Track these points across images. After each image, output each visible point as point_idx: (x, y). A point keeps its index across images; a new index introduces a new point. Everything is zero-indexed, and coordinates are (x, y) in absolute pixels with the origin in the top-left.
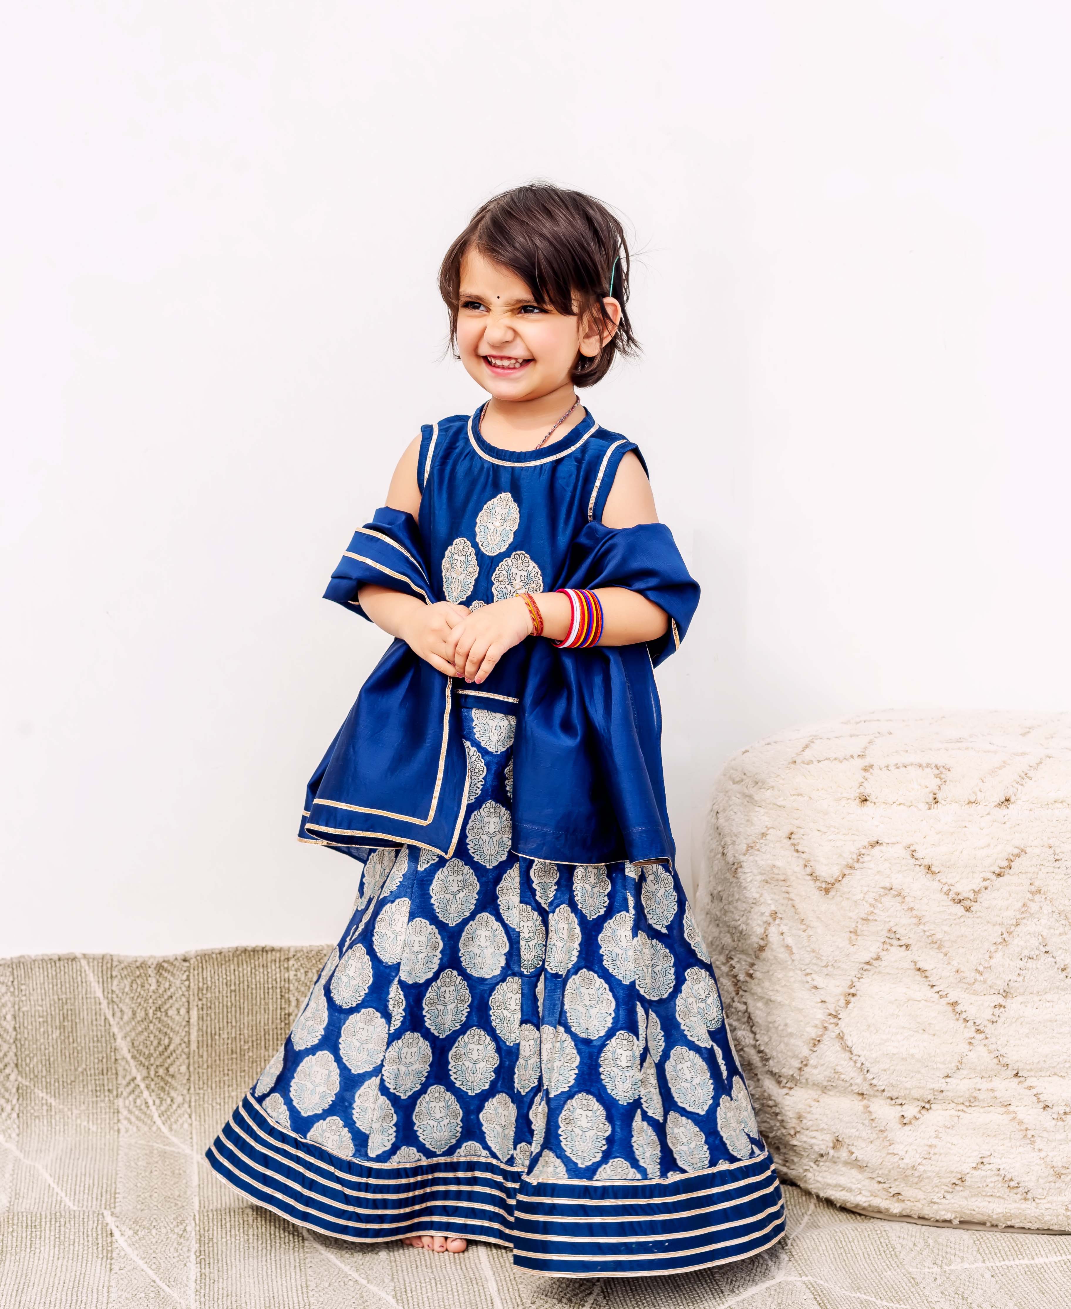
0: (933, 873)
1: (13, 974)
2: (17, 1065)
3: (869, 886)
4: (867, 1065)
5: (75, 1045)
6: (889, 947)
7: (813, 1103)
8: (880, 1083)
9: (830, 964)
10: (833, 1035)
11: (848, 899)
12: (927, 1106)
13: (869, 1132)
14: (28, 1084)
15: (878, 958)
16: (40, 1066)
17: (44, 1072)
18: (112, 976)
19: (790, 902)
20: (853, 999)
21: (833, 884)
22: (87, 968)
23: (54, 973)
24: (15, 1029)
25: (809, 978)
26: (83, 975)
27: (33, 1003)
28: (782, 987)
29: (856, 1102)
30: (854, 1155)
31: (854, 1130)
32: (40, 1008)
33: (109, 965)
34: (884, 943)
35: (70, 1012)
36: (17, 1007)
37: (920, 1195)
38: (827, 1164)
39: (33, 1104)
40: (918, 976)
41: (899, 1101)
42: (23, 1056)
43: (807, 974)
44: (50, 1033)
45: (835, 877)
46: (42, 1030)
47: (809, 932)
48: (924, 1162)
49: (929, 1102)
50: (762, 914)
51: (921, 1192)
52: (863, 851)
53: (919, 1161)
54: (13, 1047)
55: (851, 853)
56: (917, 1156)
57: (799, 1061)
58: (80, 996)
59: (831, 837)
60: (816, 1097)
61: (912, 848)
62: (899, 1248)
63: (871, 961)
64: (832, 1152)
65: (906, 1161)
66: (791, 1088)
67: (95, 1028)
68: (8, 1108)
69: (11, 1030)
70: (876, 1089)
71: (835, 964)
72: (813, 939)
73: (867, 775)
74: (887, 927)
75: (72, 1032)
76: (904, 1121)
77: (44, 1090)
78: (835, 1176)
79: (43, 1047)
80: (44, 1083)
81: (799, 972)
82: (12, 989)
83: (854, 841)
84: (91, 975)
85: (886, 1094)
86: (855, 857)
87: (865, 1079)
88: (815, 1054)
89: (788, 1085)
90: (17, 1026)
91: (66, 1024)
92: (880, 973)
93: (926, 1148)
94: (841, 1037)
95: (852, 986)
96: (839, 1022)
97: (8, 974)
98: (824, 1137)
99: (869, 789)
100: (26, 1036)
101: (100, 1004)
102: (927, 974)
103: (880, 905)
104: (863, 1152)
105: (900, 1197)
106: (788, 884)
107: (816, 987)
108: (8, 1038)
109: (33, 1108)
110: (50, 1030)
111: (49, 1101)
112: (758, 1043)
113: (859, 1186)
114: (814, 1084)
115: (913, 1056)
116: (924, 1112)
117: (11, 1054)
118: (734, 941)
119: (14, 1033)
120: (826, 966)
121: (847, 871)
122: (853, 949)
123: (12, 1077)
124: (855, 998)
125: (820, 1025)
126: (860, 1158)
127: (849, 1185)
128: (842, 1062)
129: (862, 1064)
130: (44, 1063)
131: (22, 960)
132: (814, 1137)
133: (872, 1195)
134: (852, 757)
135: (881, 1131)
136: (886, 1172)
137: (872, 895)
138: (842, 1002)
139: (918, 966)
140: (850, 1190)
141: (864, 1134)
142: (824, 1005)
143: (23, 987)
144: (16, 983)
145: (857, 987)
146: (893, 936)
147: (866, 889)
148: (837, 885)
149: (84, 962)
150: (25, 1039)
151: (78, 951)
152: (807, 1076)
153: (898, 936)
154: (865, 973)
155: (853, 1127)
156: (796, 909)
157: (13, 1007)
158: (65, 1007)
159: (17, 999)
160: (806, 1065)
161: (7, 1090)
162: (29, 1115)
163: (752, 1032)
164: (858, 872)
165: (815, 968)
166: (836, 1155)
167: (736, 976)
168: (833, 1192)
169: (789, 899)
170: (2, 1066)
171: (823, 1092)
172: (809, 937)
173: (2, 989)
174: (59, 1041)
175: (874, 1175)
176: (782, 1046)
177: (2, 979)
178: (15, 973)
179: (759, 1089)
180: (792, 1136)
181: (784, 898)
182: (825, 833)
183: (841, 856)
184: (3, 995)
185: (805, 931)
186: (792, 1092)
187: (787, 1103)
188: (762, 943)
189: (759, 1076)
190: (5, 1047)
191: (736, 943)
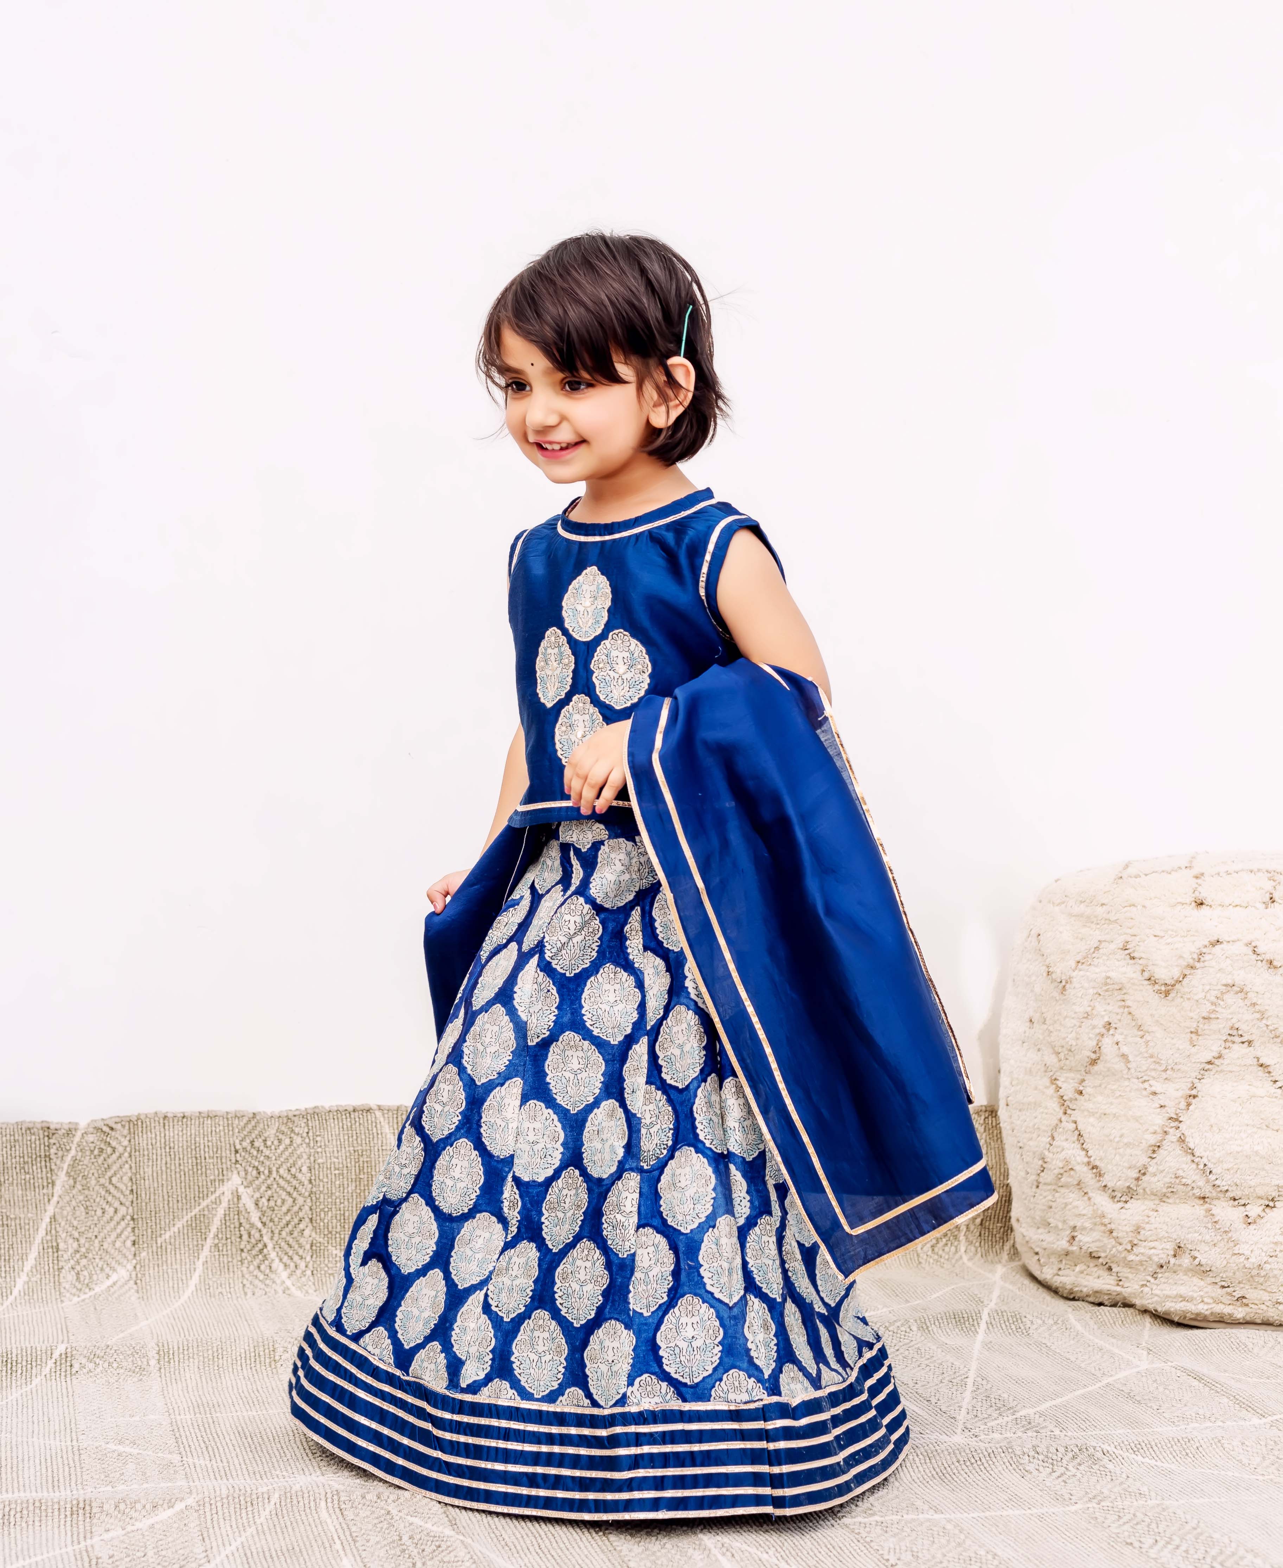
0: (1275, 967)
1: (308, 1126)
2: (311, 1219)
3: (1210, 984)
4: (1210, 1165)
6: (1231, 1045)
7: (1151, 1213)
8: (1224, 1183)
9: (1169, 1067)
10: (1174, 1139)
11: (1189, 999)
12: (1271, 1204)
13: (1213, 1234)
14: (321, 1240)
15: (1220, 1057)
16: (335, 1221)
17: (339, 1227)
19: (1126, 1010)
20: (1194, 1101)
21: (1173, 986)
22: (382, 1119)
23: (349, 1124)
24: (310, 1181)
25: (1146, 1085)
26: (378, 1126)
27: (328, 1155)
28: (1117, 1098)
29: (1196, 1207)
30: (1197, 1260)
31: (1196, 1235)
32: (336, 1160)
34: (1225, 1041)
35: (365, 1165)
36: (312, 1159)
37: (1265, 1296)
38: (1167, 1274)
39: (326, 1262)
40: (1260, 1072)
41: (1242, 1202)
42: (318, 1210)
43: (1145, 1081)
44: (346, 1186)
45: (1175, 978)
46: (338, 1182)
47: (1148, 1037)
48: (1270, 1260)
49: (1272, 1200)
50: (1094, 1027)
51: (1266, 1294)
52: (1204, 950)
53: (1265, 1259)
54: (309, 1200)
55: (1191, 953)
56: (1264, 1254)
57: (1137, 1171)
58: (376, 1148)
59: (1168, 941)
60: (1154, 1207)
61: (1254, 944)
62: (1250, 1346)
63: (1213, 1060)
64: (1173, 1260)
65: (1252, 1260)
66: (1126, 1202)
68: (302, 1265)
69: (306, 1183)
70: (1219, 1189)
71: (1175, 1067)
72: (1151, 1044)
73: (1199, 881)
74: (1229, 1024)
75: (368, 1185)
76: (1248, 1221)
77: (338, 1247)
78: (1174, 1287)
79: (338, 1200)
80: (338, 1239)
81: (1136, 1081)
82: (307, 1140)
83: (1194, 942)
84: (387, 1126)
85: (1229, 1194)
86: (1195, 956)
87: (1208, 1181)
88: (1154, 1161)
89: (1123, 1199)
90: (313, 1178)
91: (362, 1176)
92: (1222, 1071)
93: (1272, 1245)
94: (1182, 1140)
95: (1193, 1087)
96: (1180, 1125)
97: (303, 1125)
98: (1164, 1245)
99: (1204, 893)
100: (321, 1189)
102: (1270, 1069)
103: (1222, 1003)
104: (1208, 1256)
105: (1244, 1300)
106: (1125, 991)
107: (1155, 1093)
108: (303, 1191)
109: (327, 1265)
110: (346, 1183)
112: (1092, 1159)
113: (1202, 1293)
114: (1153, 1194)
115: (1257, 1153)
116: (1267, 1210)
117: (307, 1208)
118: (1060, 1061)
119: (310, 1186)
120: (1165, 1070)
121: (1187, 972)
122: (1194, 1050)
123: (307, 1233)
124: (1197, 1099)
125: (1159, 1130)
126: (1203, 1262)
127: (1191, 1293)
128: (1184, 1166)
129: (1205, 1165)
130: (338, 1218)
131: (317, 1111)
132: (1154, 1248)
134: (1180, 868)
135: (1226, 1232)
136: (1231, 1274)
137: (1214, 993)
138: (1183, 1105)
139: (1261, 1062)
140: (1190, 1300)
141: (1207, 1238)
142: (1164, 1110)
143: (318, 1139)
144: (311, 1134)
145: (1198, 1088)
146: (1235, 1032)
147: (1207, 988)
148: (1178, 986)
149: (378, 1114)
150: (321, 1192)
151: (373, 1103)
152: (1144, 1185)
153: (1240, 1032)
154: (1206, 1073)
155: (1195, 1232)
156: (1133, 1016)
157: (309, 1158)
158: (361, 1159)
159: (312, 1151)
160: (1144, 1174)
161: (300, 1246)
162: (323, 1272)
163: (1084, 1149)
164: (1199, 971)
165: (1153, 1074)
166: (1177, 1262)
167: (1062, 1097)
168: (1173, 1304)
169: (1125, 1007)
170: (296, 1220)
171: (1162, 1201)
172: (1147, 1042)
173: (298, 1140)
174: (354, 1194)
175: (1218, 1280)
176: (1117, 1157)
177: (297, 1130)
178: (310, 1125)
179: (1091, 1208)
180: (1129, 1251)
181: (1120, 1007)
182: (1162, 937)
183: (1181, 957)
184: (298, 1146)
185: (1142, 1037)
186: (1127, 1206)
187: (1123, 1217)
188: (1094, 1056)
189: (1090, 1194)
190: (300, 1200)
191: (1062, 1063)
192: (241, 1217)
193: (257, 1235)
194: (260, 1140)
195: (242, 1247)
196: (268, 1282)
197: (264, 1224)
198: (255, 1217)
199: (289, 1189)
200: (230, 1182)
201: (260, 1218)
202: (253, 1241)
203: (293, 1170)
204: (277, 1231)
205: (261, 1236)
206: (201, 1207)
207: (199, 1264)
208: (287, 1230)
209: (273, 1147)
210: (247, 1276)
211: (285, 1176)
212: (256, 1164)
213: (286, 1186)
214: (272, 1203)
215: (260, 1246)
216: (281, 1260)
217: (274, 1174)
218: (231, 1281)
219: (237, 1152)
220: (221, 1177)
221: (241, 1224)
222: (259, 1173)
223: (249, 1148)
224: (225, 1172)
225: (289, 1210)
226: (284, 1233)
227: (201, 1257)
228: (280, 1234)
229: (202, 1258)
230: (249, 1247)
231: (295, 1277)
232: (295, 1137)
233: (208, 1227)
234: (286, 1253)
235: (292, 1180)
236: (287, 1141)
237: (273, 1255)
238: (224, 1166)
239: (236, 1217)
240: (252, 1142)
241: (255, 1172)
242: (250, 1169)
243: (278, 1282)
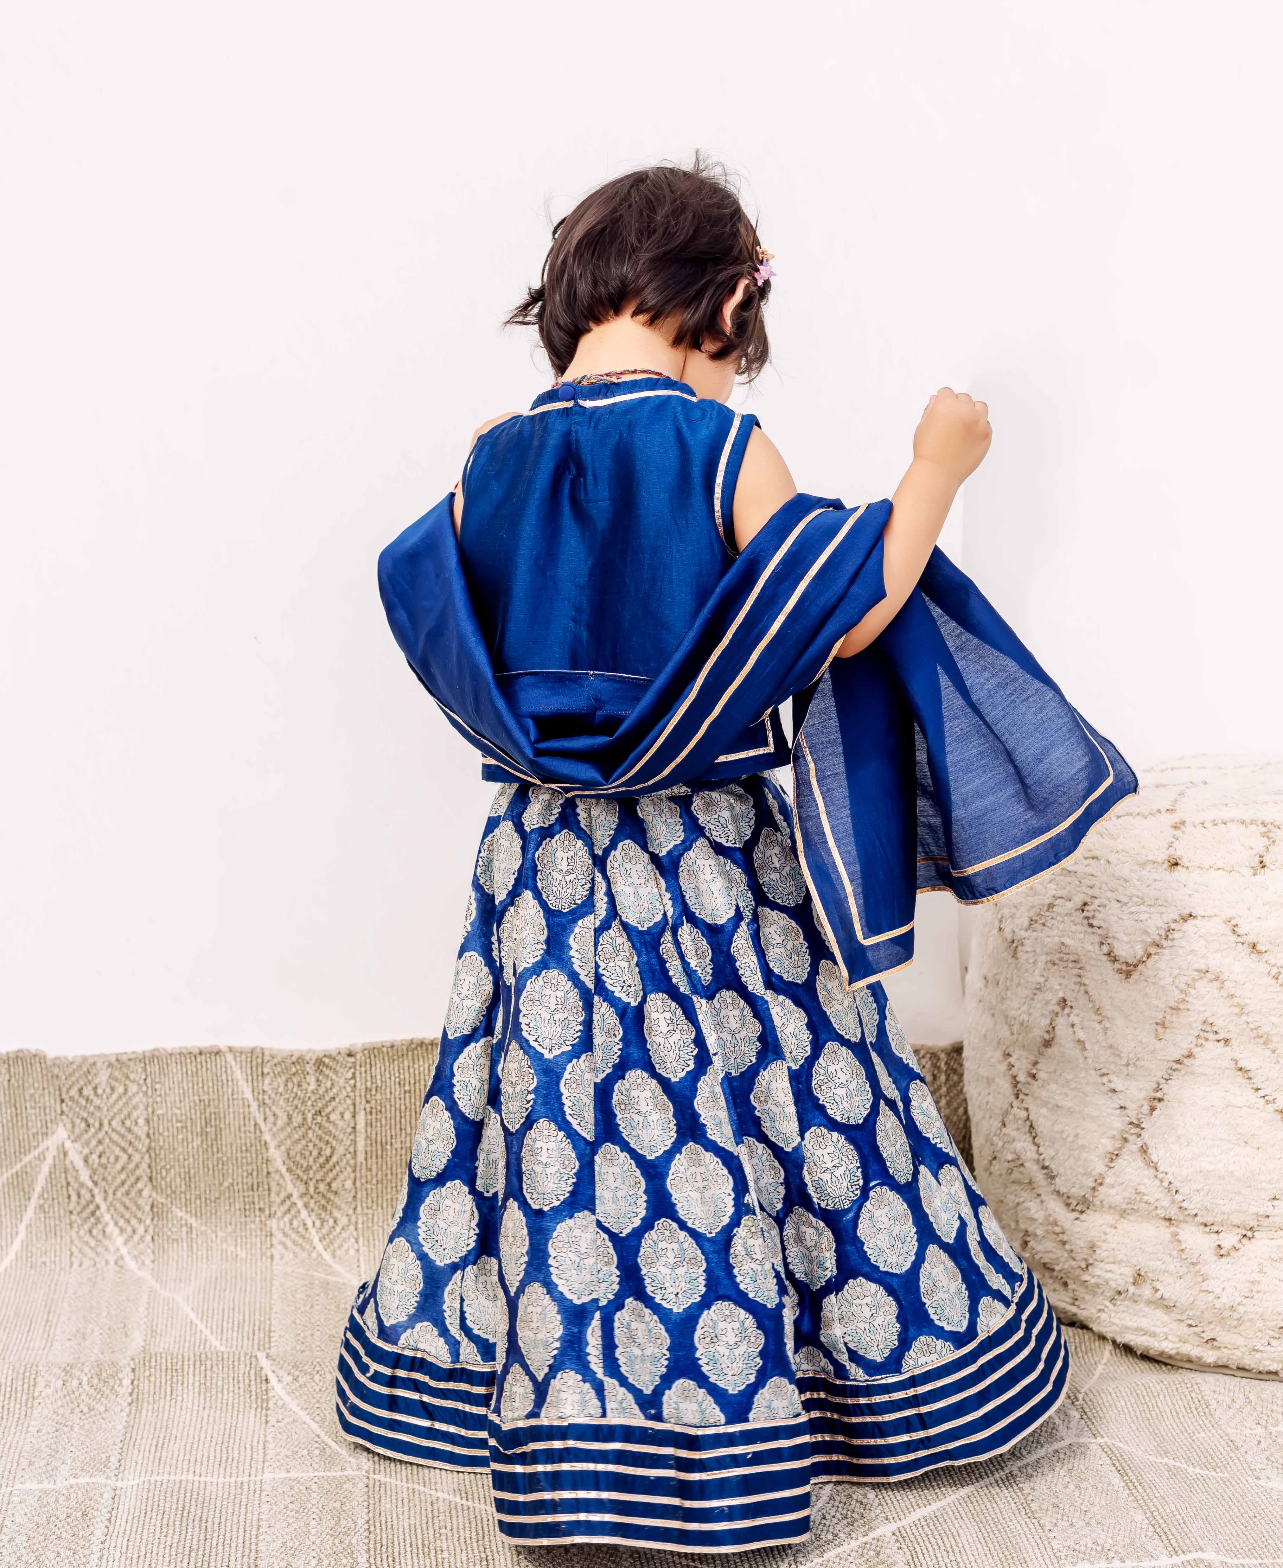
0: (1259, 952)
1: (145, 1070)
2: (151, 1179)
3: (1180, 968)
4: (1176, 1184)
5: (220, 1155)
6: (1204, 1042)
7: (1109, 1230)
8: (1192, 1206)
9: (1131, 1062)
10: (1135, 1148)
11: (1154, 983)
12: (1249, 1234)
13: (1178, 1264)
14: (164, 1201)
15: (1190, 1056)
16: (178, 1180)
17: (183, 1186)
18: (263, 1073)
19: (1082, 988)
20: (1159, 1105)
21: (1136, 966)
22: (233, 1063)
23: (194, 1069)
24: (148, 1135)
25: (1105, 1079)
26: (229, 1072)
27: (169, 1105)
28: (1072, 1090)
29: (1162, 1229)
30: (1159, 1293)
31: (1159, 1263)
32: (178, 1111)
33: (260, 1061)
34: (1198, 1037)
35: (213, 1116)
36: (150, 1109)
37: (1240, 1341)
38: (1126, 1303)
39: (170, 1225)
40: (1239, 1078)
41: (1215, 1228)
42: (158, 1168)
43: (1103, 1075)
44: (190, 1140)
45: (1138, 957)
46: (180, 1137)
47: (1106, 1023)
48: (1245, 1301)
49: (1251, 1229)
50: (1047, 1003)
51: (1240, 1338)
52: (1173, 926)
53: (1239, 1300)
54: (147, 1157)
55: (1158, 928)
56: (1237, 1294)
57: (1093, 1179)
58: (226, 1097)
59: (1132, 910)
60: (1113, 1222)
61: (1234, 922)
62: (1213, 1405)
63: (1182, 1058)
64: (1132, 1289)
65: (1223, 1300)
66: (1082, 1212)
67: (243, 1135)
68: (141, 1230)
69: (143, 1137)
70: (1186, 1213)
71: (1138, 1063)
72: (1110, 1032)
73: (1178, 833)
74: (1202, 1017)
75: (216, 1139)
76: (1220, 1252)
77: (184, 1209)
78: (1135, 1318)
79: (181, 1157)
80: (183, 1200)
81: (1093, 1072)
82: (144, 1089)
83: (1162, 913)
84: (239, 1072)
85: (1199, 1219)
86: (1162, 932)
87: (1173, 1202)
88: (1113, 1171)
89: (1079, 1208)
90: (151, 1132)
91: (209, 1130)
92: (1192, 1073)
93: (1248, 1285)
94: (1144, 1150)
95: (1158, 1089)
96: (1142, 1132)
97: (140, 1070)
98: (1122, 1270)
99: (1180, 851)
100: (161, 1144)
101: (249, 1106)
102: (1251, 1075)
103: (1193, 992)
104: (1170, 1289)
105: (1215, 1343)
106: (1081, 965)
107: (1114, 1091)
108: (140, 1146)
109: (170, 1230)
110: (190, 1137)
111: (189, 1222)
112: (1042, 1157)
113: (1165, 1330)
114: (1110, 1207)
115: (1232, 1173)
116: (1245, 1241)
117: (144, 1166)
118: (1012, 1034)
119: (148, 1141)
120: (1128, 1065)
121: (1152, 950)
122: (1159, 1045)
123: (146, 1193)
124: (1162, 1103)
125: (1118, 1136)
126: (1166, 1296)
127: (1152, 1329)
128: (1146, 1181)
129: (1170, 1183)
130: (183, 1176)
131: (157, 1053)
132: (1110, 1271)
133: (1180, 1341)
134: (1159, 811)
135: (1193, 1264)
136: (1199, 1314)
137: (1184, 979)
138: (1146, 1109)
139: (1239, 1065)
140: (1154, 1335)
141: (1171, 1268)
142: (1124, 1112)
143: (158, 1086)
144: (149, 1081)
145: (1165, 1091)
146: (1208, 1028)
147: (1176, 972)
148: (1140, 967)
149: (229, 1057)
150: (161, 1148)
151: (222, 1043)
152: (1102, 1197)
153: (1215, 1029)
154: (1174, 1073)
155: (1158, 1260)
156: (1090, 996)
157: (146, 1109)
158: (208, 1110)
159: (150, 1100)
160: (1101, 1184)
161: (139, 1208)
162: (165, 1238)
163: (1035, 1144)
164: (1166, 952)
165: (1113, 1067)
166: (1137, 1292)
167: (1015, 1077)
168: (1134, 1337)
169: (1081, 984)
170: (133, 1179)
171: (1122, 1216)
172: (1106, 1029)
173: (133, 1088)
174: (200, 1150)
175: (1184, 1317)
176: (1072, 1161)
177: (132, 1076)
178: (148, 1070)
179: (1042, 1213)
180: (1083, 1270)
181: (1075, 983)
182: (1126, 904)
183: (1146, 932)
184: (134, 1095)
185: (1100, 1022)
186: (1083, 1217)
187: (1077, 1230)
188: (1047, 1037)
189: (1043, 1197)
190: (137, 1157)
191: (1015, 1036)
192: (69, 1176)
193: (88, 1196)
194: (90, 1088)
195: (71, 1208)
196: (99, 1249)
197: (96, 1183)
198: (85, 1175)
199: (123, 1144)
200: (55, 1136)
201: (91, 1177)
202: (83, 1202)
203: (128, 1123)
204: (110, 1192)
205: (93, 1196)
206: (23, 1163)
207: (22, 1228)
208: (123, 1190)
209: (105, 1096)
210: (76, 1242)
211: (119, 1129)
212: (85, 1115)
213: (120, 1141)
214: (104, 1160)
215: (92, 1207)
216: (116, 1224)
217: (106, 1127)
218: (58, 1248)
219: (62, 1101)
220: (44, 1130)
221: (68, 1184)
222: (88, 1126)
223: (76, 1097)
224: (49, 1125)
225: (123, 1168)
226: (119, 1194)
227: (24, 1219)
228: (114, 1194)
229: (26, 1221)
230: (78, 1209)
231: (131, 1244)
232: (130, 1084)
233: (31, 1186)
234: (122, 1216)
235: (126, 1134)
236: (121, 1089)
237: (107, 1218)
238: (48, 1118)
239: (63, 1175)
240: (80, 1091)
241: (83, 1125)
242: (78, 1121)
243: (112, 1249)
